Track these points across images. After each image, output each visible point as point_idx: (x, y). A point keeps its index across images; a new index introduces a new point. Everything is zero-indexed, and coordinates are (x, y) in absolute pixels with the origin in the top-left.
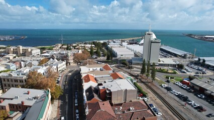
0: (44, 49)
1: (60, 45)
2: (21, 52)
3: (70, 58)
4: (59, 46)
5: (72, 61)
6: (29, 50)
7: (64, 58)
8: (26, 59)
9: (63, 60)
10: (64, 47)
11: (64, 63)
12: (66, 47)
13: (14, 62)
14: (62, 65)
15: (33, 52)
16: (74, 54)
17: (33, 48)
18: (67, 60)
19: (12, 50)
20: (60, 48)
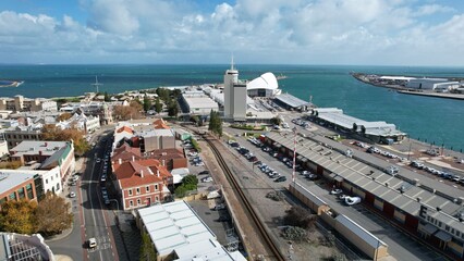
0: (63, 101)
1: (93, 95)
2: (22, 107)
3: (106, 113)
4: (92, 97)
5: (111, 118)
6: (37, 102)
7: (97, 112)
8: (34, 114)
9: (95, 115)
10: (100, 97)
11: (97, 119)
12: (103, 97)
13: (16, 119)
14: (94, 123)
15: (44, 106)
16: (115, 107)
17: (43, 99)
18: (102, 116)
19: (5, 103)
20: (94, 99)
